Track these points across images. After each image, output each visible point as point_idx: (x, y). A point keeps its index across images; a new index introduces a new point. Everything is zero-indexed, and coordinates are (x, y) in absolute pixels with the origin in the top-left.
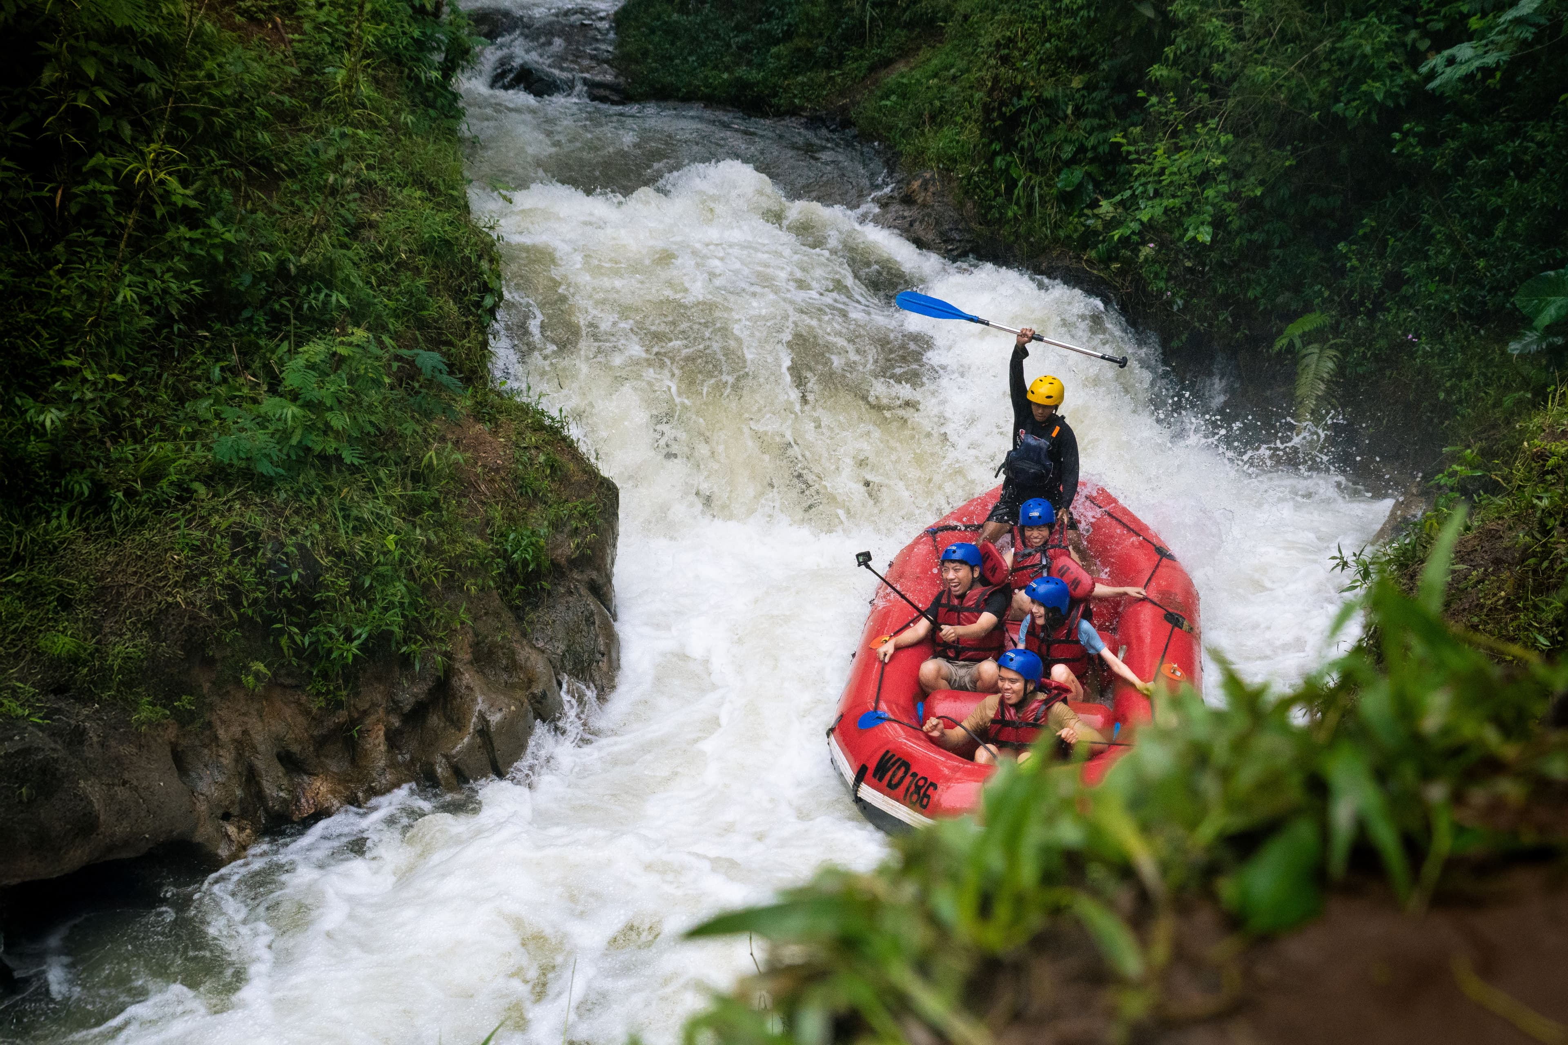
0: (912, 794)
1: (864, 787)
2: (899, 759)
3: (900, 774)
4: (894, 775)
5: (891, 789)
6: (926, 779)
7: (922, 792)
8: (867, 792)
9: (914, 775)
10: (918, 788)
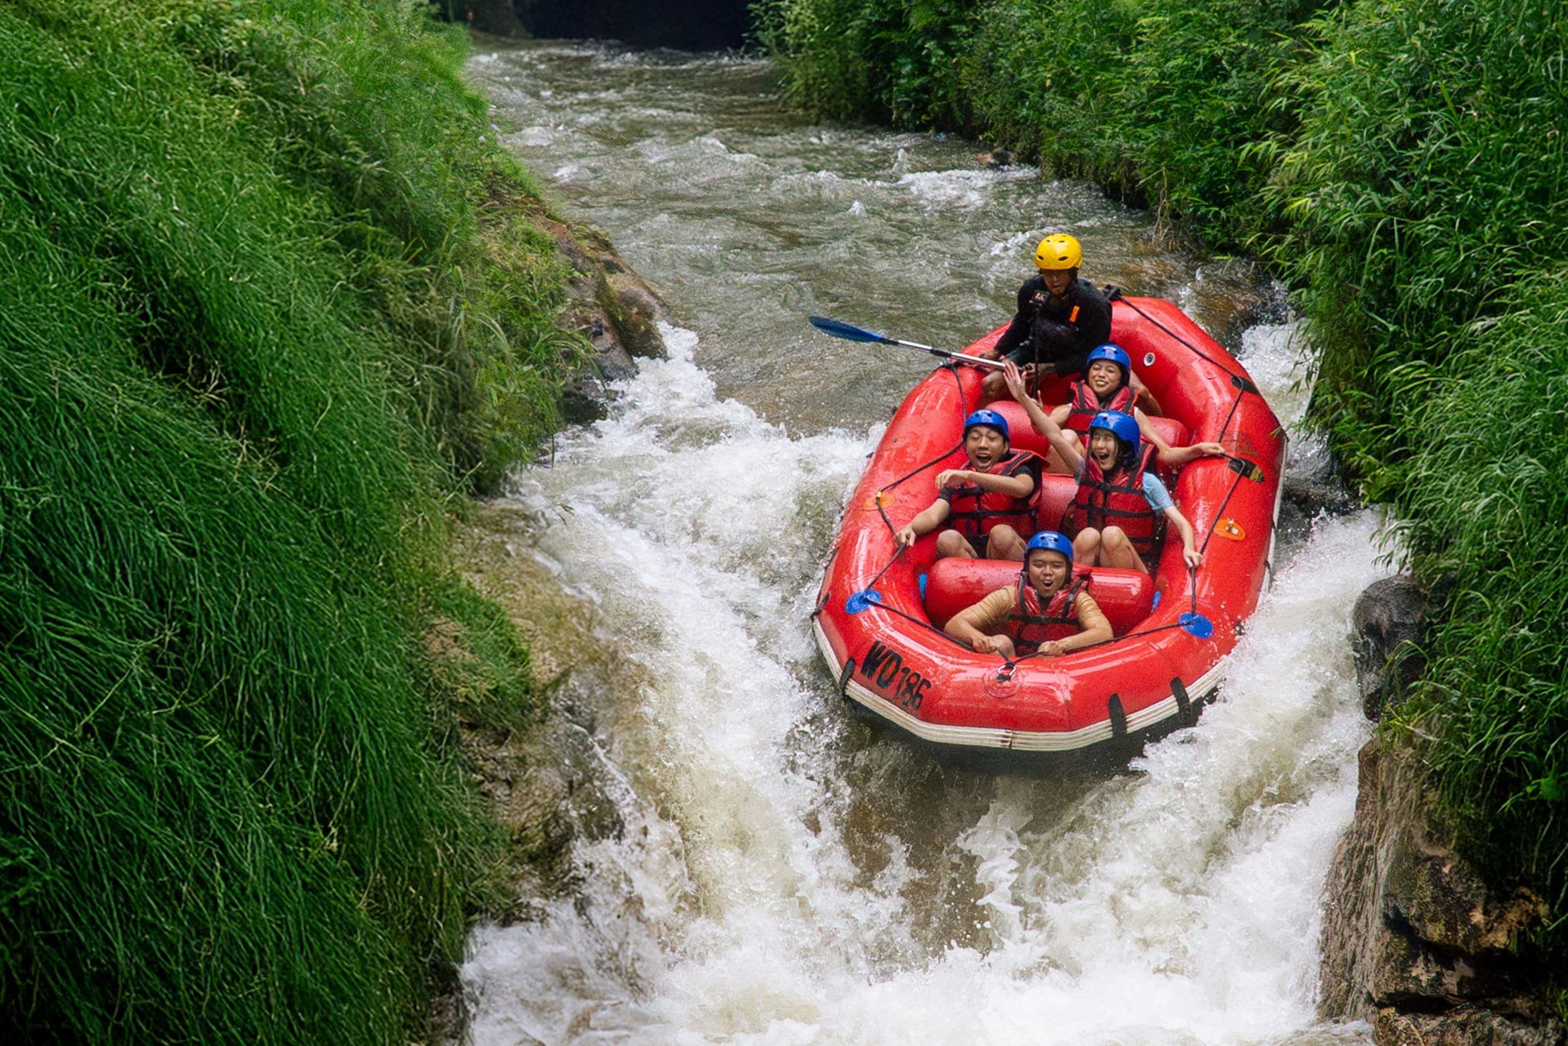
0: (903, 694)
1: (852, 683)
2: (887, 654)
3: (891, 669)
4: (883, 671)
5: (880, 687)
6: (918, 676)
7: (915, 691)
8: (857, 691)
9: (906, 670)
10: (910, 687)
